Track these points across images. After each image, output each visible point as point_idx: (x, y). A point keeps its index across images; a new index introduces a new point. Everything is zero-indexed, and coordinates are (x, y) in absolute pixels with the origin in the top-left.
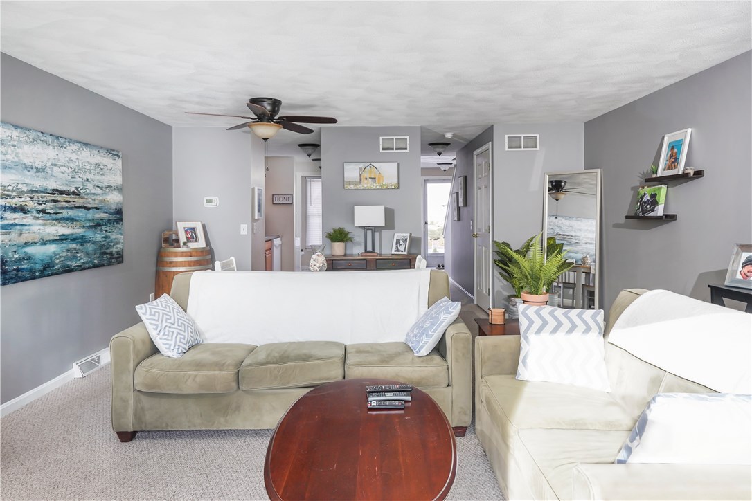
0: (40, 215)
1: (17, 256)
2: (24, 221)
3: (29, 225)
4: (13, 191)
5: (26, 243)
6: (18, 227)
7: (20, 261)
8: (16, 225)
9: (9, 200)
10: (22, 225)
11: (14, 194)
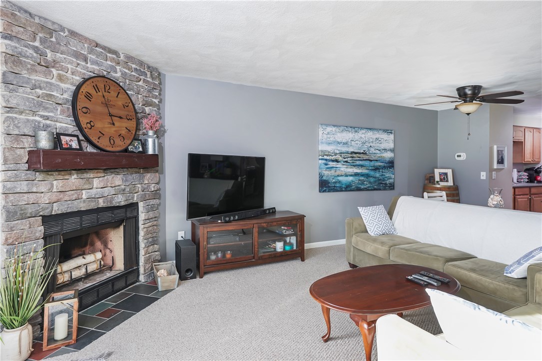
0: (345, 163)
1: (334, 181)
2: (337, 166)
3: (340, 168)
4: (332, 153)
7: (335, 183)
8: (334, 167)
9: (331, 157)
10: (336, 167)
11: (333, 154)
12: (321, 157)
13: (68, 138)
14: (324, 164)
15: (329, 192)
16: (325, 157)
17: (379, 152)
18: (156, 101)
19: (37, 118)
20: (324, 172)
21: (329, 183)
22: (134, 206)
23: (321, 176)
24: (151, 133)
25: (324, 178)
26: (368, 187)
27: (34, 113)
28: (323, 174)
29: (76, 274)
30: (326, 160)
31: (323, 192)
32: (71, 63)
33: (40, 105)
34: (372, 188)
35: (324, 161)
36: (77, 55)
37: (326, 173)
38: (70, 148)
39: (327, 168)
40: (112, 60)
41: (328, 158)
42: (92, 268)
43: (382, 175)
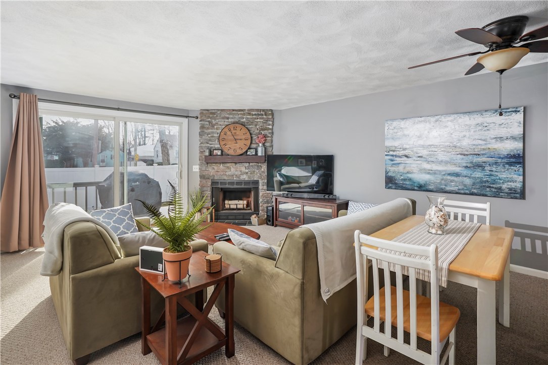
0: (419, 159)
1: (402, 177)
2: (407, 162)
3: (411, 164)
4: (400, 148)
5: (408, 172)
6: (403, 165)
7: (405, 180)
8: (402, 163)
9: (398, 152)
10: (406, 164)
11: (401, 149)
12: (386, 153)
13: (217, 151)
14: (389, 159)
15: (395, 189)
16: (391, 153)
17: (484, 142)
18: (270, 127)
19: (209, 145)
20: (390, 168)
21: (395, 180)
22: (257, 182)
23: (387, 173)
24: (260, 145)
25: (390, 174)
26: (459, 189)
27: (208, 143)
28: (388, 170)
29: (232, 207)
30: (392, 156)
31: (388, 188)
32: (221, 122)
33: (210, 140)
34: (467, 191)
35: (390, 157)
36: (223, 118)
37: (392, 169)
38: (217, 155)
39: (393, 164)
40: (241, 114)
41: (394, 153)
42: (239, 207)
43: (491, 175)
